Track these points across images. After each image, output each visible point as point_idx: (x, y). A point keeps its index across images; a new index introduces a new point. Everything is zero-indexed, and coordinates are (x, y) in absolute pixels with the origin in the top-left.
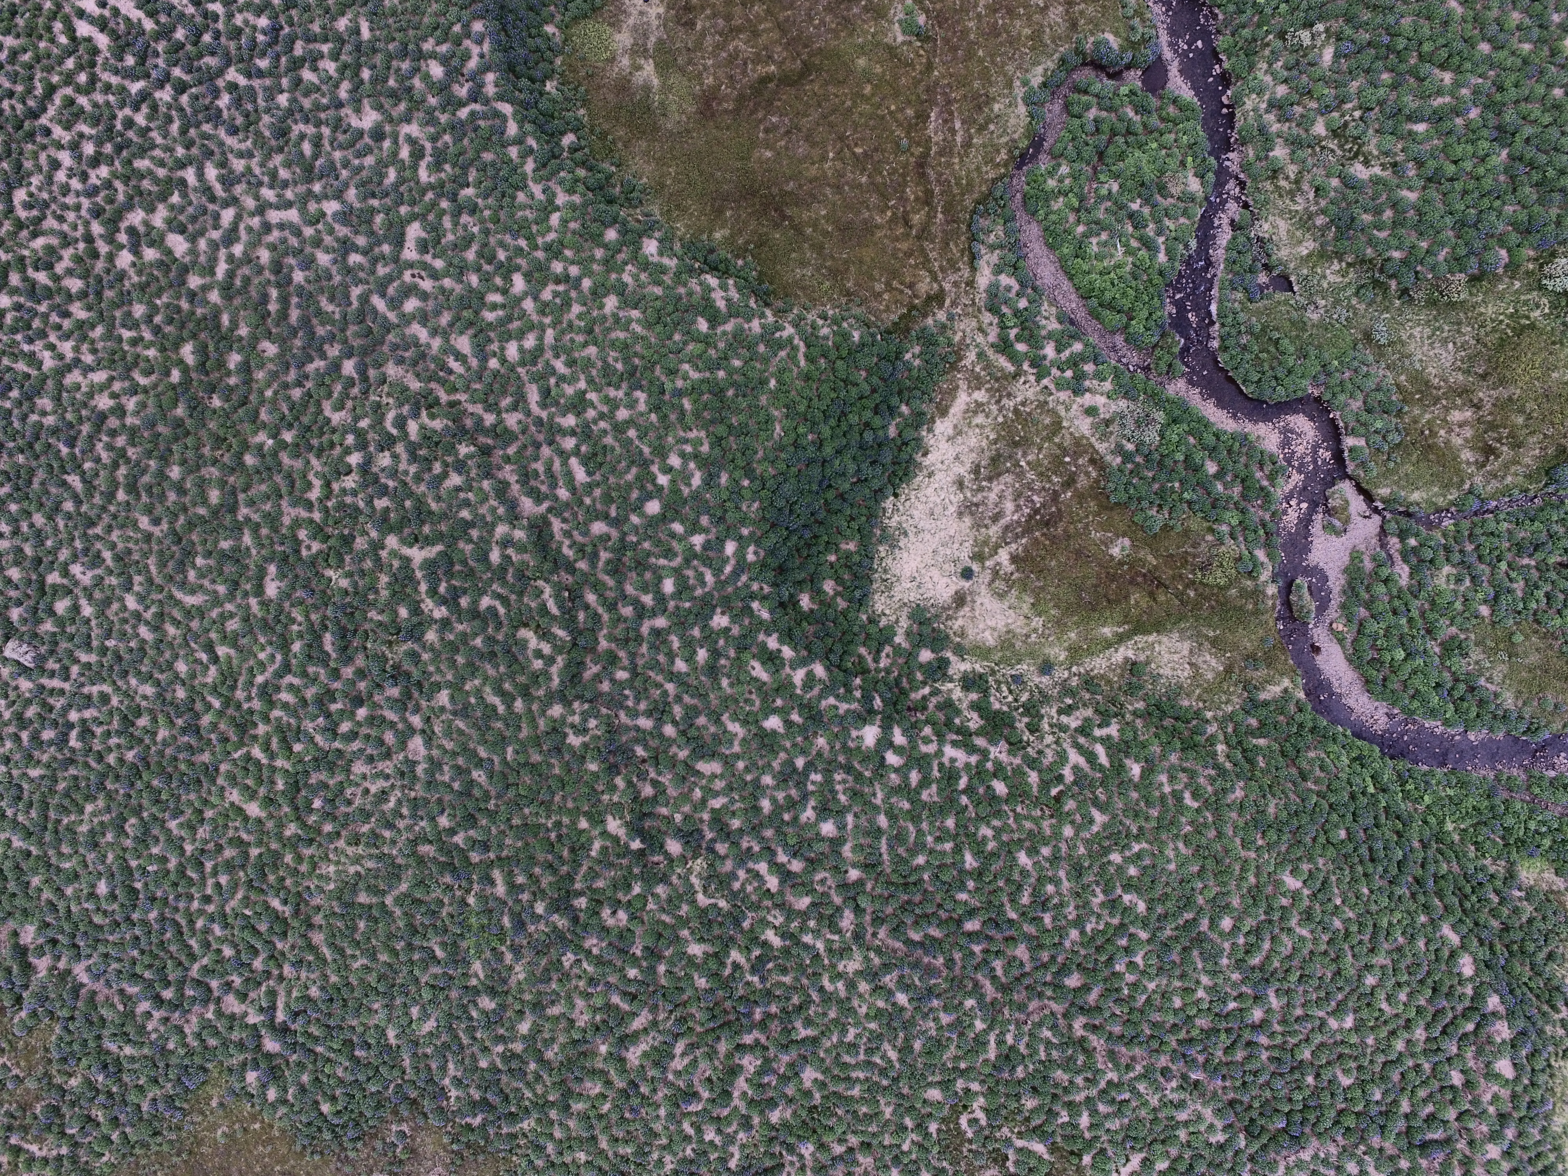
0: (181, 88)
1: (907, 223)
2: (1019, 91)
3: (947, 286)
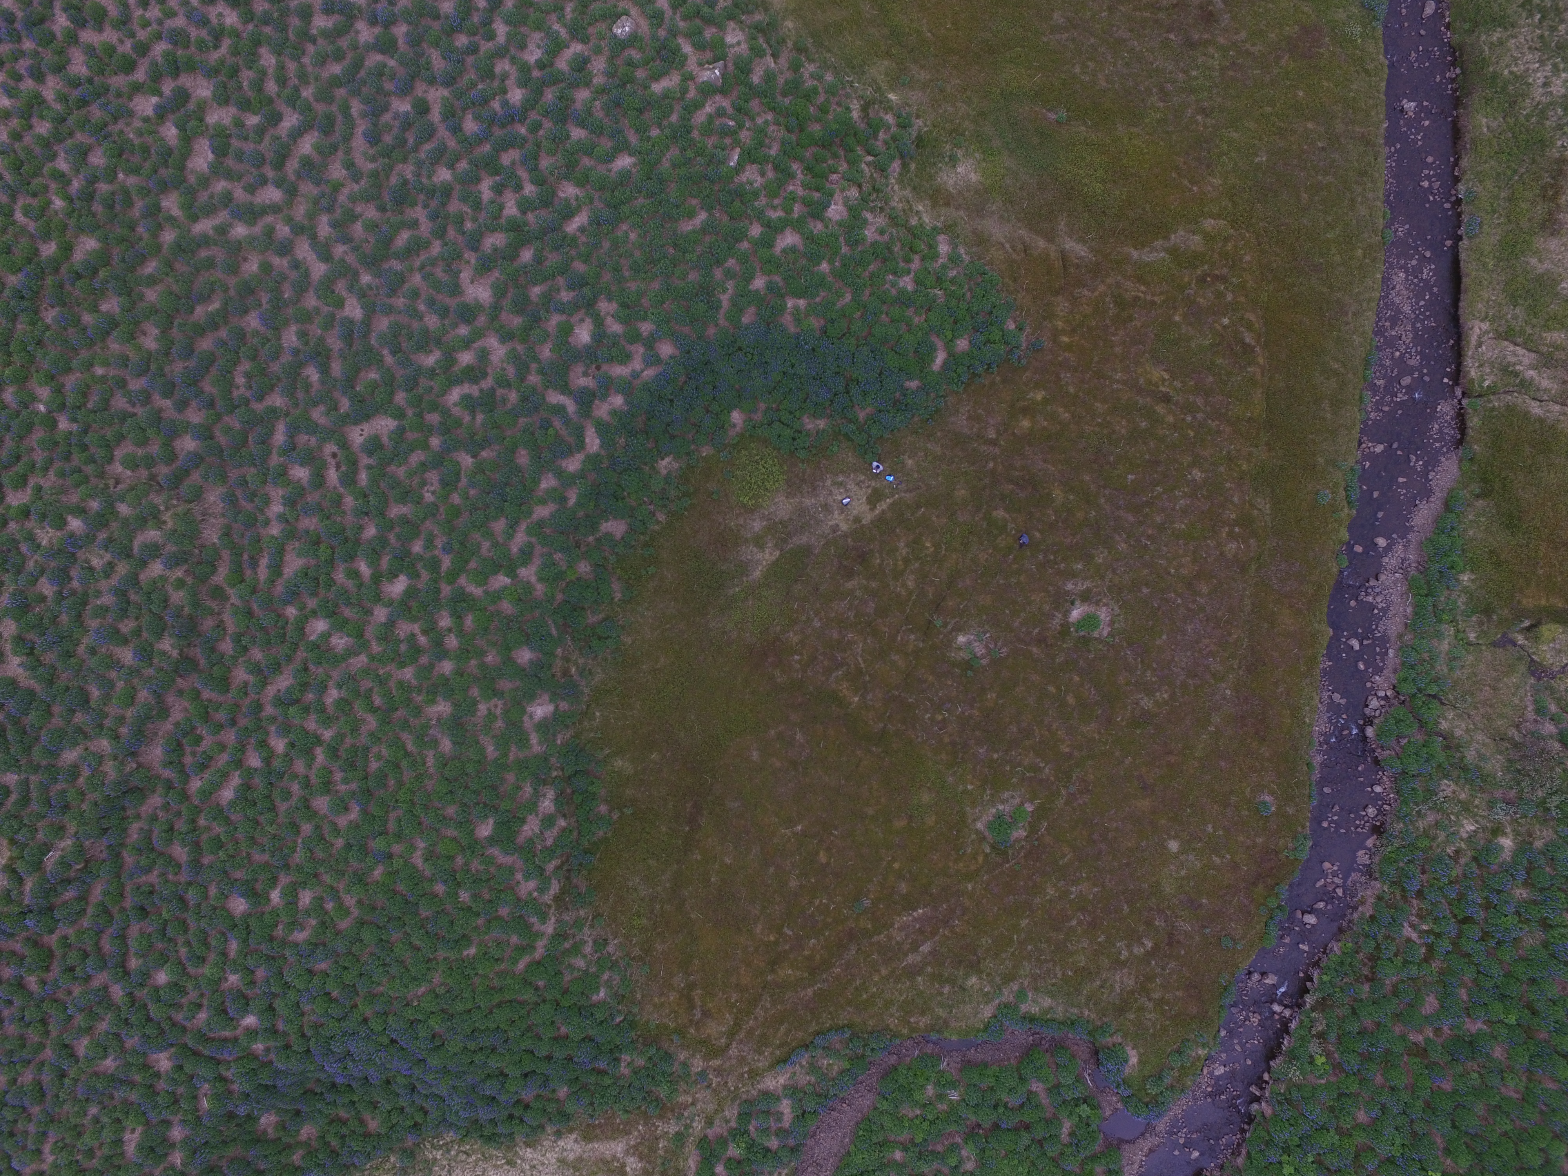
0: (387, 46)
1: (774, 964)
2: (1007, 995)
3: (733, 1051)
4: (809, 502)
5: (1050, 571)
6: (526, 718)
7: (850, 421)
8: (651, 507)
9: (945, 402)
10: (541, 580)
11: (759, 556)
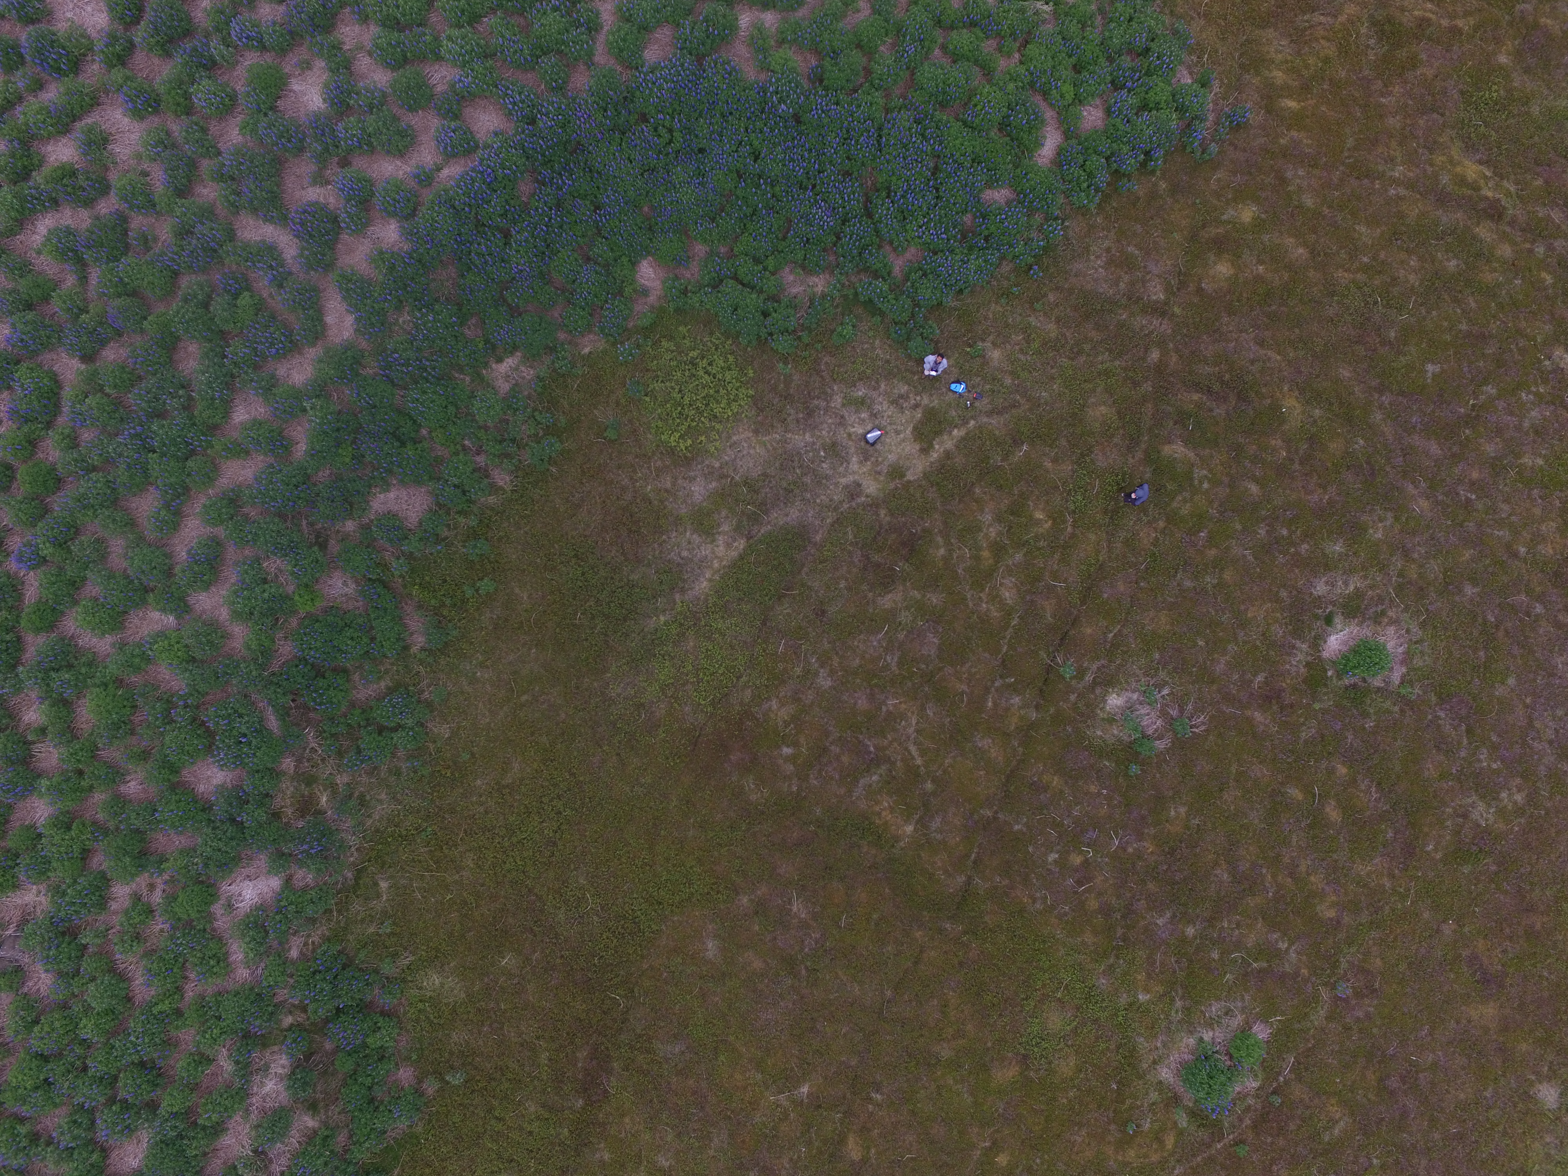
4: (799, 440)
5: (1281, 559)
6: (217, 909)
7: (876, 275)
8: (481, 460)
9: (1065, 228)
10: (236, 615)
11: (705, 551)
